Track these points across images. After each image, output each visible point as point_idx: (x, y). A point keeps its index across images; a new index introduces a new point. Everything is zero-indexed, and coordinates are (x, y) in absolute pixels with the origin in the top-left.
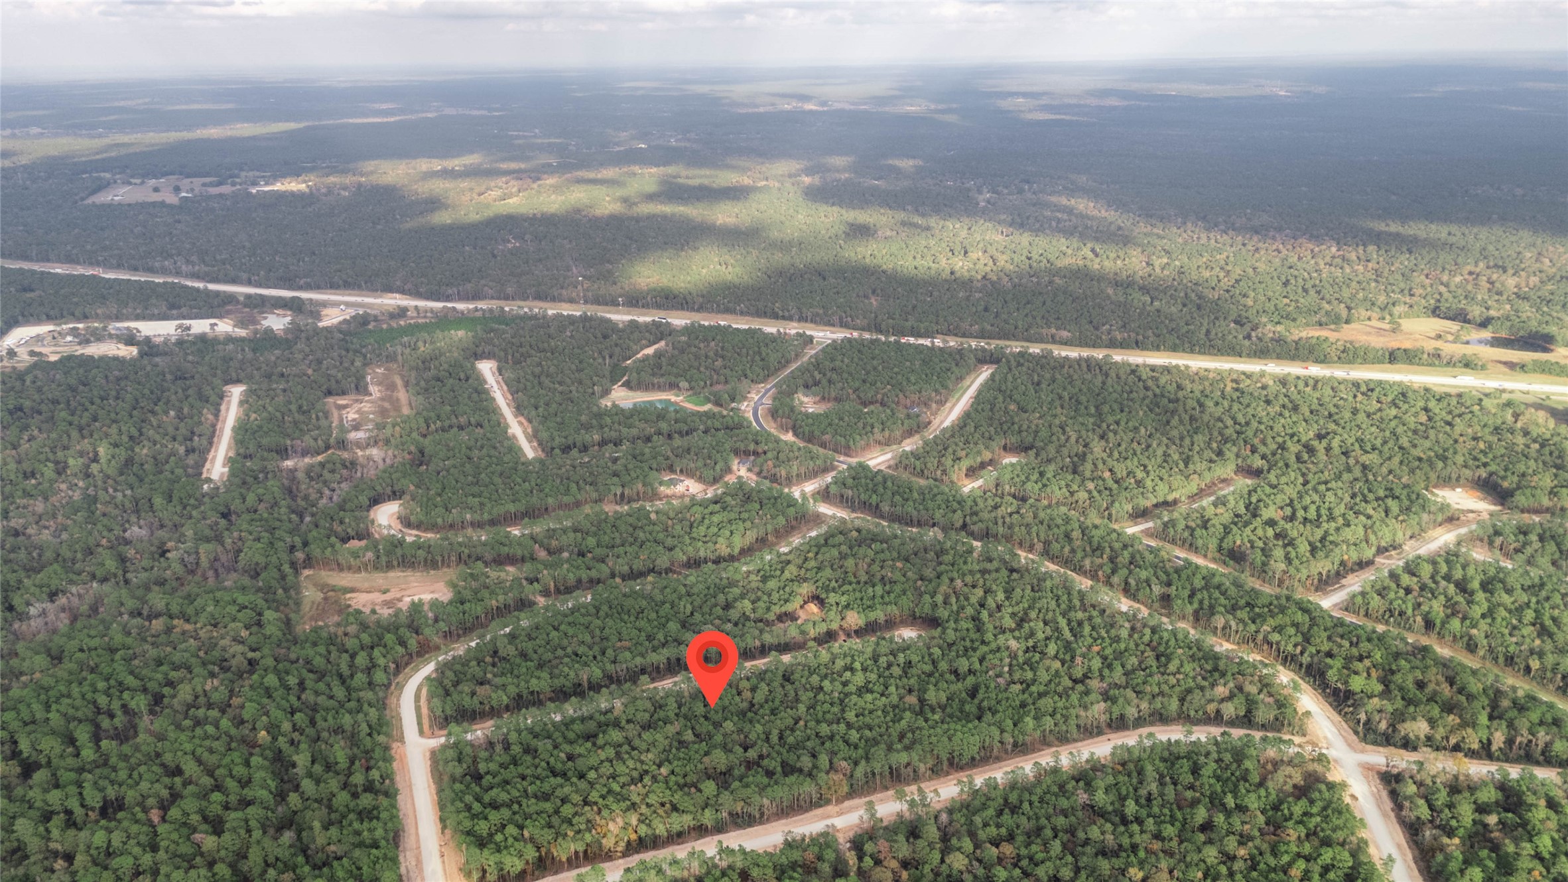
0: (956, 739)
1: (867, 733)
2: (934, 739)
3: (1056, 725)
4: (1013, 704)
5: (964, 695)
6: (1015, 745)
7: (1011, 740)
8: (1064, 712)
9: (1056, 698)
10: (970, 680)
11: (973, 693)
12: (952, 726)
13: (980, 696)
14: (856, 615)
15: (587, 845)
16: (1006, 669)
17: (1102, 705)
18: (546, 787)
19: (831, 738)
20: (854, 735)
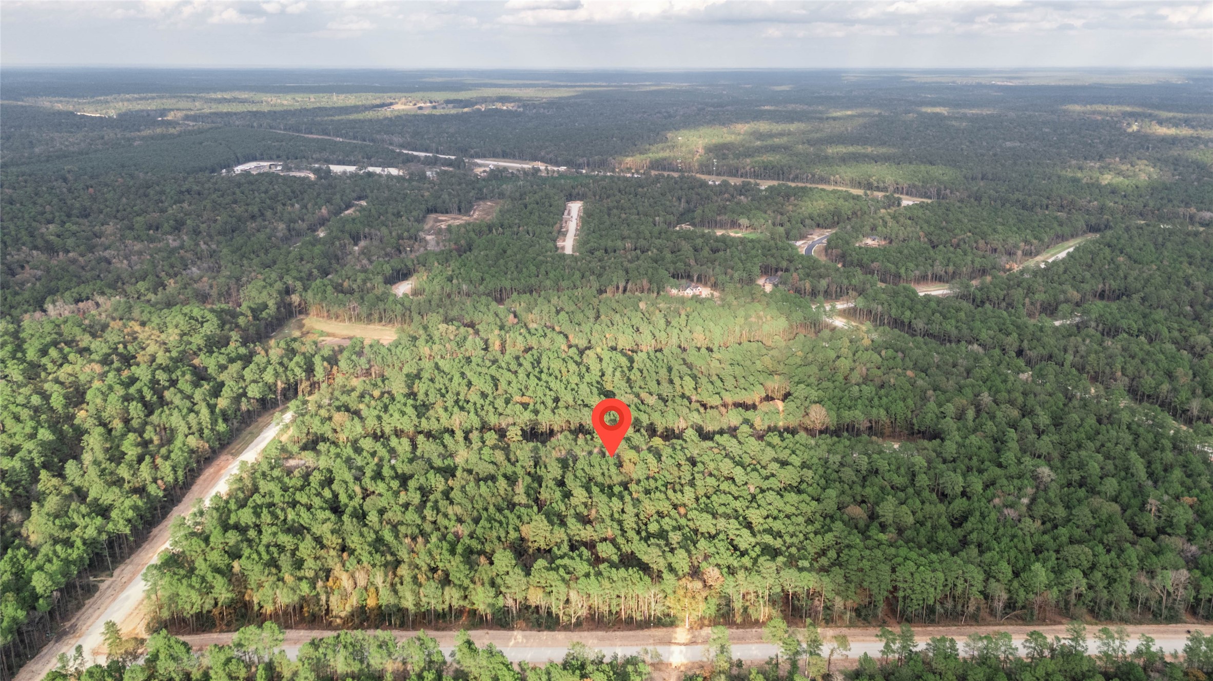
0: (902, 573)
1: (768, 539)
2: (866, 564)
3: (1090, 587)
4: (1020, 545)
5: (943, 520)
6: (1010, 605)
7: (1005, 596)
8: (1110, 571)
9: (1100, 549)
10: (960, 505)
11: (958, 522)
12: (903, 551)
13: (968, 525)
14: (824, 412)
15: (303, 598)
16: (1025, 501)
17: (1184, 574)
18: (305, 517)
19: (712, 537)
20: (745, 540)
